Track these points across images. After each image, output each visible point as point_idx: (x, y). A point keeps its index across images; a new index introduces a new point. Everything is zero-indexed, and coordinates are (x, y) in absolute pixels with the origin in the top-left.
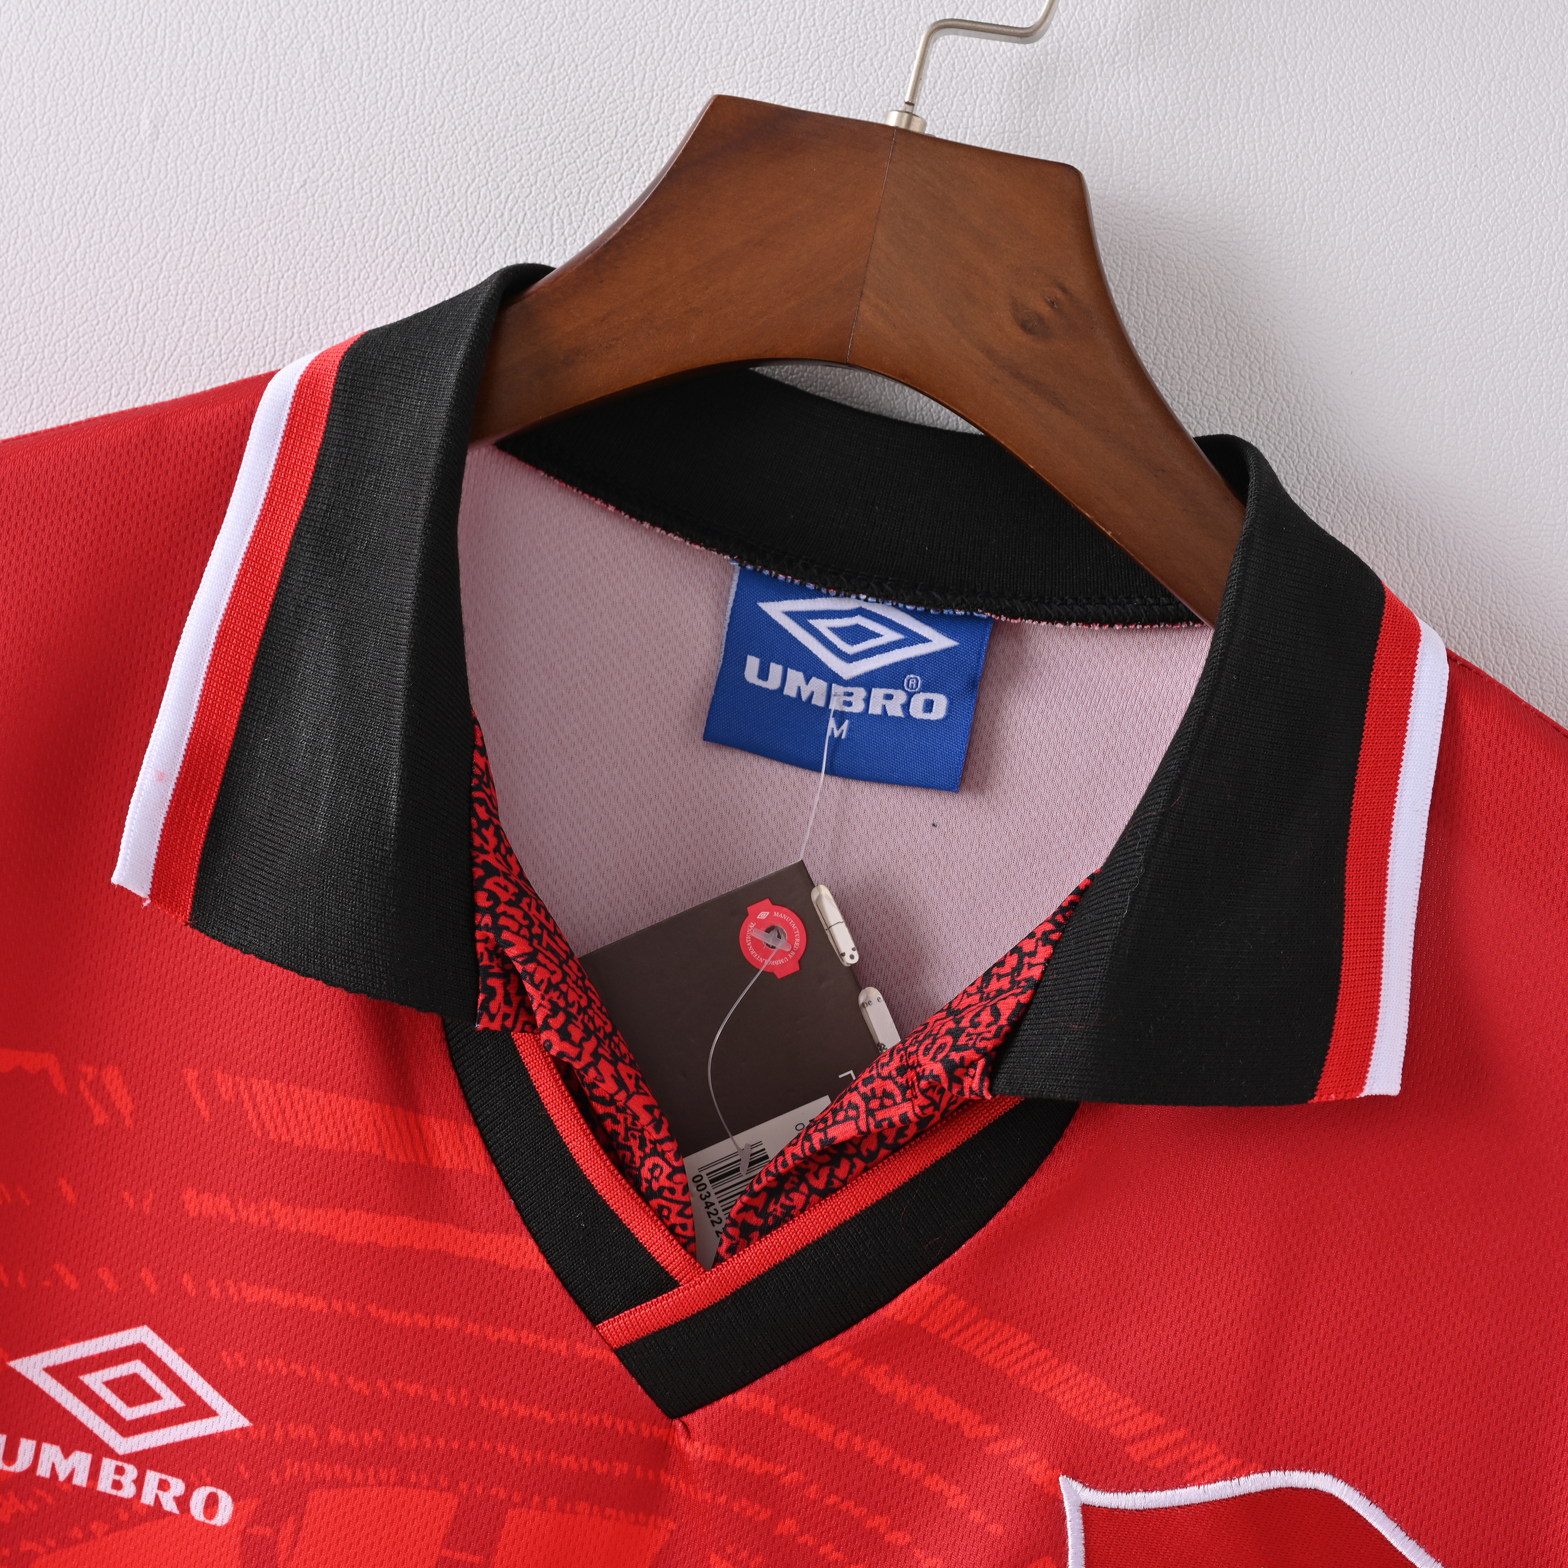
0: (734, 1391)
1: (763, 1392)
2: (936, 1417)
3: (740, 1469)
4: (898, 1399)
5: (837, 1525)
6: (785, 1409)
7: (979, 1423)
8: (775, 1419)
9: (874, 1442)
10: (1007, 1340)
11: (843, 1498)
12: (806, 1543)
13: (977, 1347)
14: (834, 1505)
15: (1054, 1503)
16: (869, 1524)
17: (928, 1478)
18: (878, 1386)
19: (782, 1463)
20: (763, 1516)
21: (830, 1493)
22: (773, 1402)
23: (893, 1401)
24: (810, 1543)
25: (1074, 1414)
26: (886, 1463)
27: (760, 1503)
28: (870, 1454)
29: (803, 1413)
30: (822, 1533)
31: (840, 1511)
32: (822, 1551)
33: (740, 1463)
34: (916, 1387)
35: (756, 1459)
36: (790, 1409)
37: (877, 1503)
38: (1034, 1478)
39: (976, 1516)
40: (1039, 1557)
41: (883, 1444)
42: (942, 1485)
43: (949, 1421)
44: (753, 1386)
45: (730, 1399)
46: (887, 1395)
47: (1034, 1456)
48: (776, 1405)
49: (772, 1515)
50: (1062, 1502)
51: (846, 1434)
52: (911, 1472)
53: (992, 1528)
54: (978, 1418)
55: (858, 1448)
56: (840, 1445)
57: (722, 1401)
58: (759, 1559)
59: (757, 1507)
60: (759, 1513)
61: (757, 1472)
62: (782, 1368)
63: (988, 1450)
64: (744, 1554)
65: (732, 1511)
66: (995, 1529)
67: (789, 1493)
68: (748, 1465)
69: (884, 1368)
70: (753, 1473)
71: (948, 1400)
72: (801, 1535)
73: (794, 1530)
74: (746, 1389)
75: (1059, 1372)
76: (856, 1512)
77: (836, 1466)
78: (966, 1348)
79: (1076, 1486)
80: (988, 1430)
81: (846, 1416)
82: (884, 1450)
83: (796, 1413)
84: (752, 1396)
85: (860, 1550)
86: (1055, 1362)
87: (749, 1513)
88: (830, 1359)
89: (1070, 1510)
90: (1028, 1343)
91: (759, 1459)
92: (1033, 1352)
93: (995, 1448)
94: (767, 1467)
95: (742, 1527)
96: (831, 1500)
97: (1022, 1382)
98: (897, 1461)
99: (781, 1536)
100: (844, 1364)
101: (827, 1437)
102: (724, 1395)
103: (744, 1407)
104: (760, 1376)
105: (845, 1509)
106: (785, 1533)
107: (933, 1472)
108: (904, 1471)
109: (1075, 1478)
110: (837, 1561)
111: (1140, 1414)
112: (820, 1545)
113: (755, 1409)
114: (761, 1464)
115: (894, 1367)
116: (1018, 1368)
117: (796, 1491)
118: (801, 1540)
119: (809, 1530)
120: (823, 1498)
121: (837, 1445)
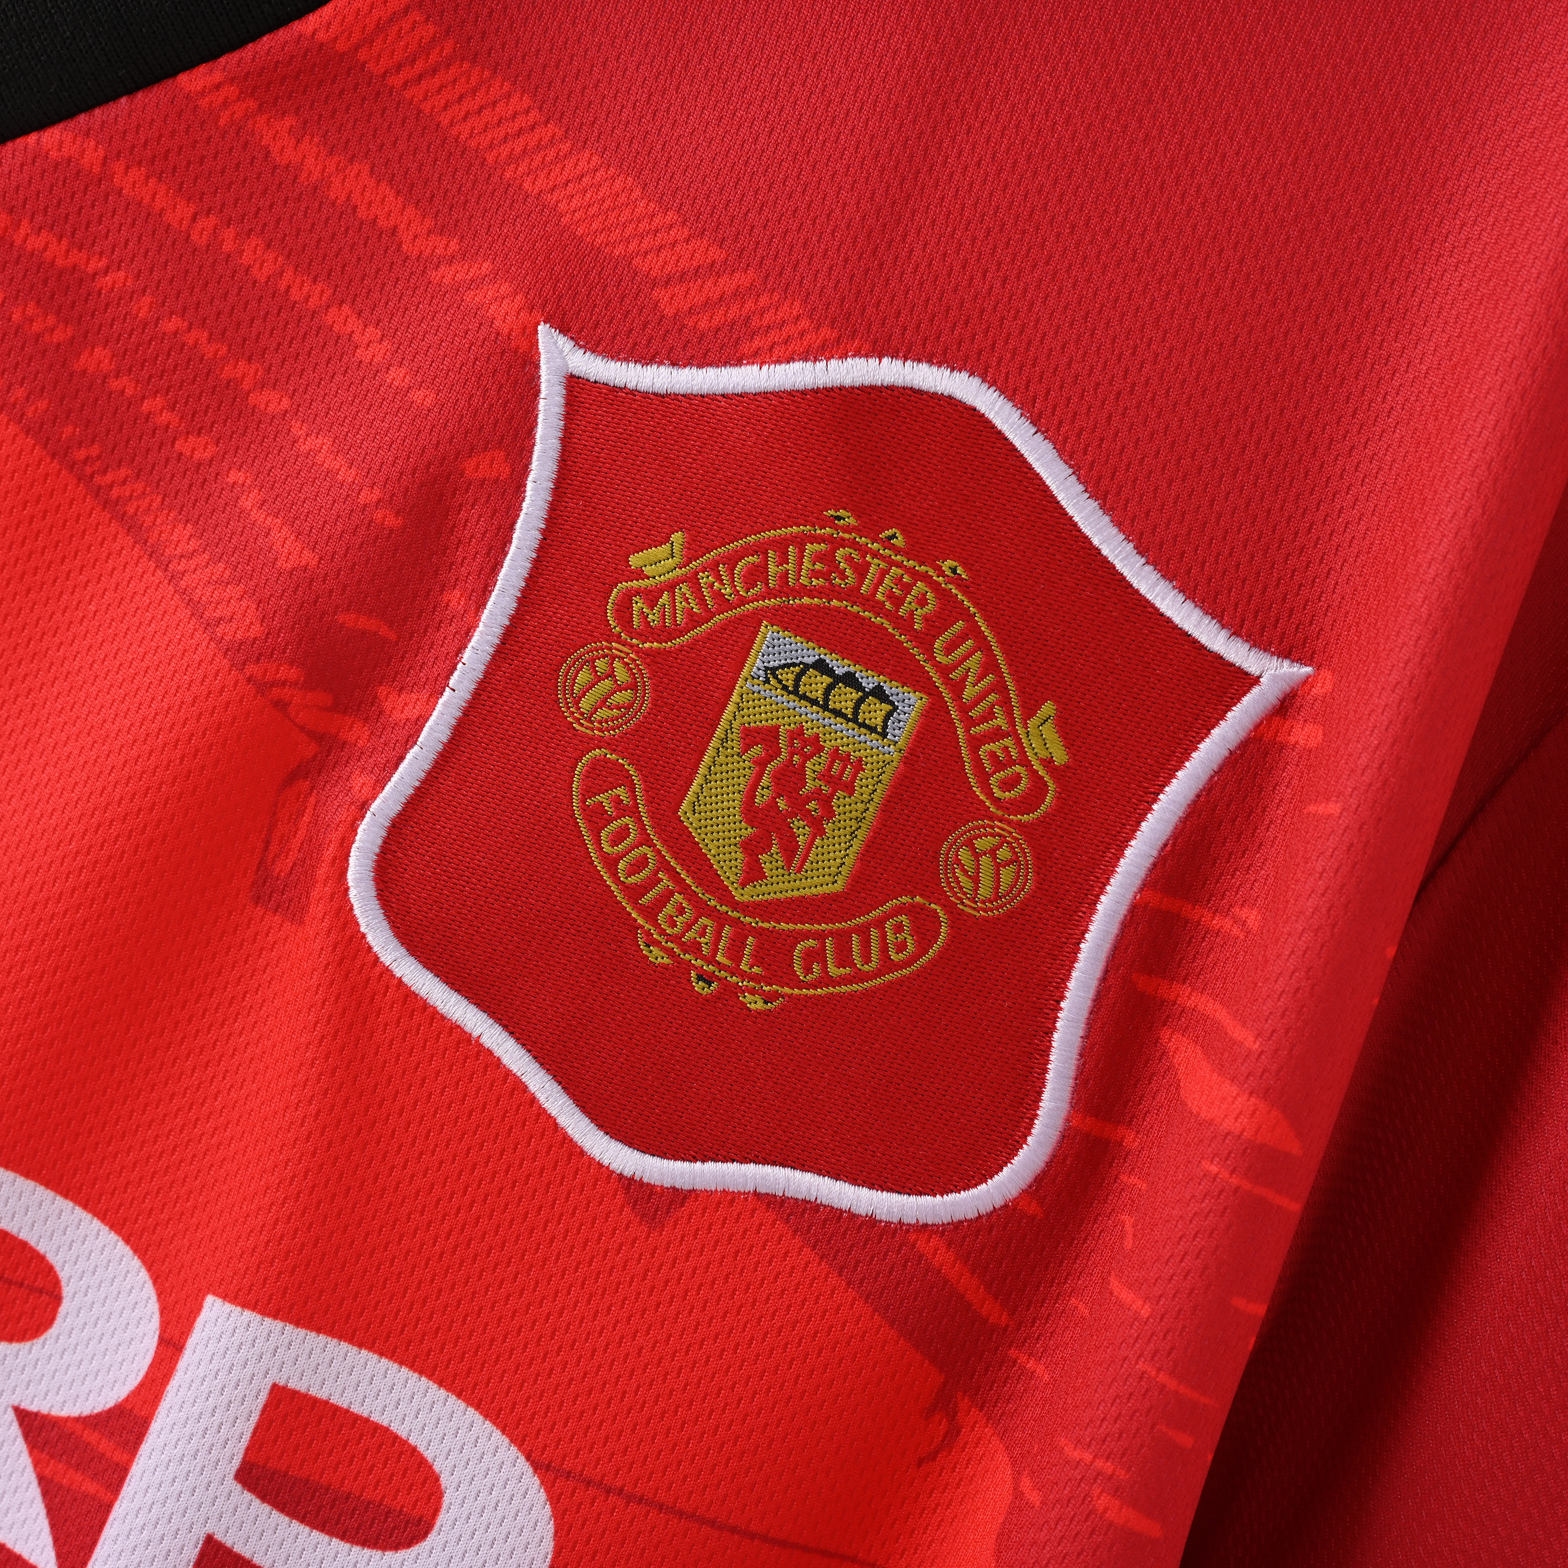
0: (41, 126)
1: (87, 134)
2: (362, 213)
3: (32, 254)
4: (304, 175)
5: (176, 366)
6: (118, 167)
7: (429, 232)
8: (100, 180)
9: (254, 241)
10: (494, 104)
11: (191, 324)
12: (123, 392)
13: (445, 108)
14: (176, 333)
15: (523, 367)
16: (228, 372)
17: (333, 310)
18: (275, 149)
19: (101, 253)
20: (59, 336)
21: (172, 313)
22: (101, 153)
23: (296, 177)
24: (129, 392)
25: (580, 231)
26: (269, 278)
27: (58, 313)
28: (247, 258)
29: (148, 178)
30: (150, 377)
31: (184, 345)
32: (146, 406)
33: (36, 243)
34: (336, 159)
35: (59, 241)
36: (127, 168)
37: (245, 340)
38: (497, 323)
39: (397, 376)
40: (485, 449)
41: (268, 246)
42: (354, 324)
43: (381, 223)
44: (71, 124)
45: (32, 138)
46: (288, 166)
47: (505, 288)
48: (105, 157)
49: (73, 337)
50: (537, 367)
51: (213, 220)
52: (307, 300)
53: (417, 396)
54: (429, 223)
55: (227, 247)
56: (199, 238)
57: (20, 142)
58: (42, 405)
59: (51, 320)
60: (53, 330)
61: (59, 262)
62: (123, 100)
63: (435, 276)
64: (19, 393)
65: (10, 319)
66: (422, 397)
67: (107, 305)
68: (45, 249)
69: (289, 121)
70: (52, 263)
71: (384, 188)
72: (117, 377)
73: (106, 366)
74: (61, 126)
75: (569, 163)
76: (209, 350)
77: (187, 271)
78: (426, 107)
79: (564, 343)
80: (440, 245)
81: (216, 192)
82: (270, 256)
83: (136, 174)
84: (68, 137)
85: (206, 412)
86: (565, 147)
87: (37, 327)
88: (202, 93)
89: (548, 381)
90: (527, 112)
91: (64, 242)
92: (532, 128)
93: (447, 274)
94: (77, 257)
95: (23, 348)
96: (171, 325)
97: (508, 175)
98: (288, 275)
99: (84, 372)
100: (225, 104)
101: (181, 223)
102: (25, 132)
103: (53, 154)
104: (88, 108)
105: (191, 342)
106: (91, 370)
107: (342, 302)
108: (295, 295)
109: (564, 330)
110: (167, 427)
111: (687, 241)
112: (143, 398)
113: (69, 160)
114: (68, 251)
115: (305, 123)
116: (505, 150)
117: (118, 304)
118: (115, 384)
119: (130, 370)
120: (158, 319)
121: (194, 237)
